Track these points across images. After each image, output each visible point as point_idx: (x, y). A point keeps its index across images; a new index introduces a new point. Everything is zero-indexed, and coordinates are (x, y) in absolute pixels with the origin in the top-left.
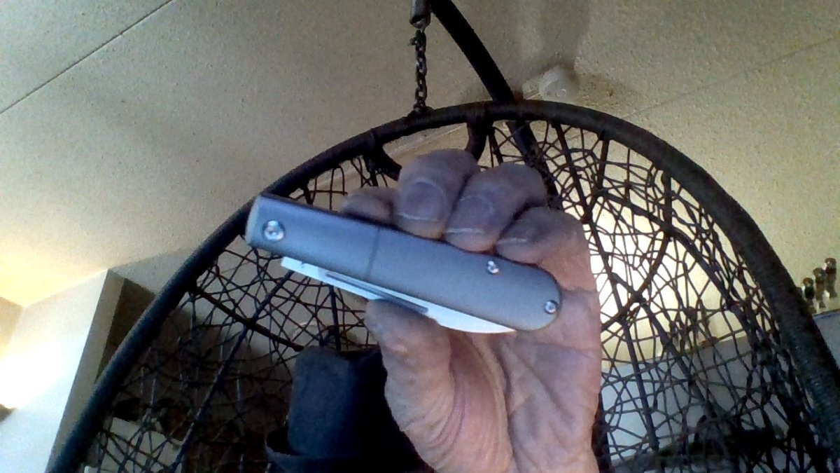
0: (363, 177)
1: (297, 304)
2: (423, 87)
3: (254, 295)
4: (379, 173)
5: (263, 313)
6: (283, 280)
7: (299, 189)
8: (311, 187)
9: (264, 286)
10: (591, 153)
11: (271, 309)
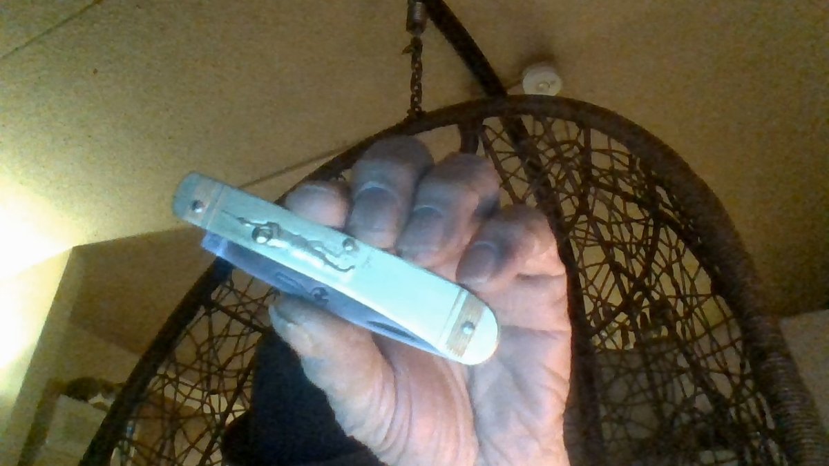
2: (417, 94)
10: (576, 143)
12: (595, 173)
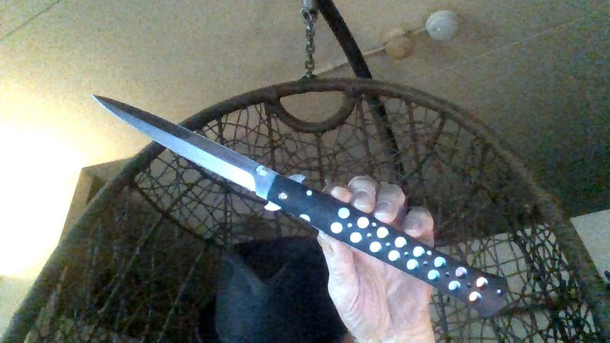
0: (261, 118)
1: (200, 205)
3: (171, 193)
4: (274, 117)
5: (175, 208)
6: (193, 185)
7: (215, 121)
8: (223, 120)
9: (179, 188)
10: (431, 126)
11: (181, 204)
12: (437, 148)
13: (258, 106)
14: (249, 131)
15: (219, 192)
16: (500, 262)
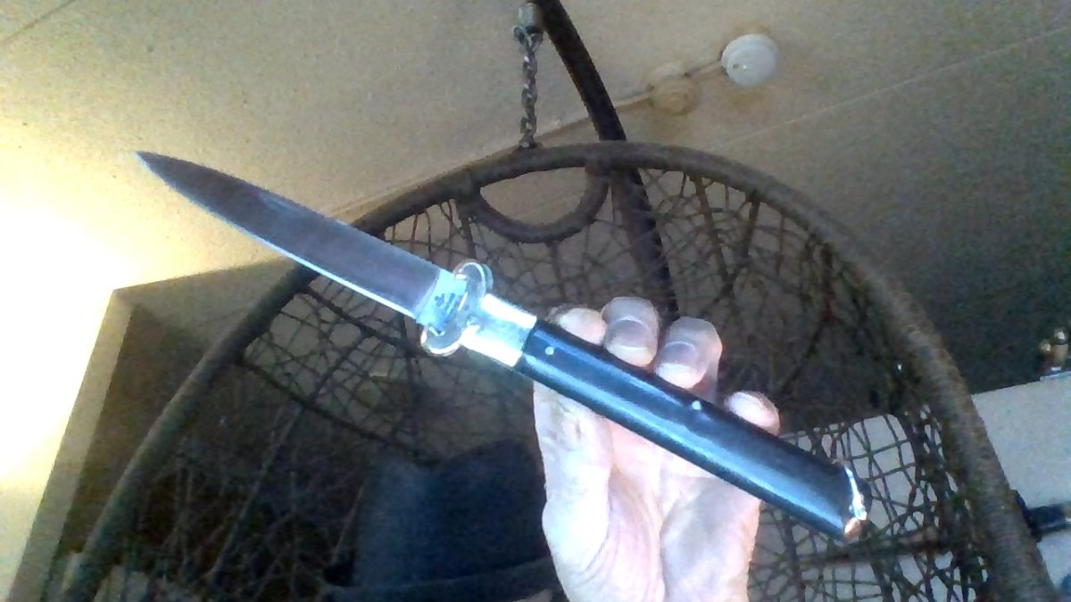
0: (452, 224)
2: (531, 118)
4: (472, 222)
5: (323, 391)
6: (350, 349)
8: (388, 235)
9: (326, 358)
10: (736, 215)
11: (332, 384)
12: (753, 254)
13: (445, 205)
14: (433, 249)
15: (395, 357)
16: (873, 449)
